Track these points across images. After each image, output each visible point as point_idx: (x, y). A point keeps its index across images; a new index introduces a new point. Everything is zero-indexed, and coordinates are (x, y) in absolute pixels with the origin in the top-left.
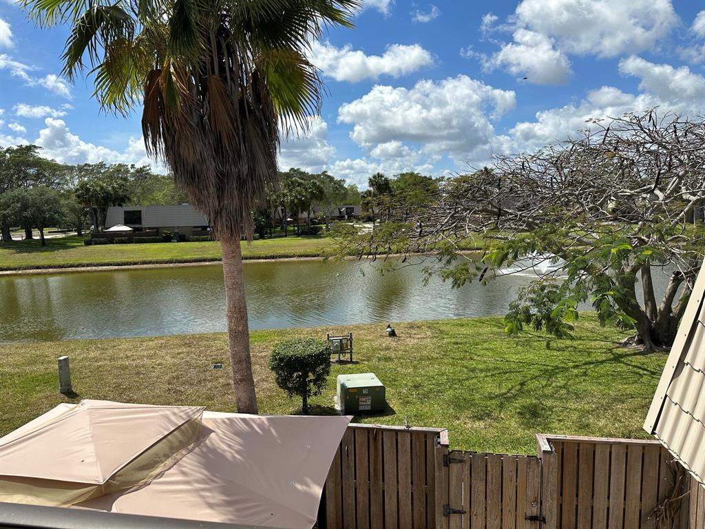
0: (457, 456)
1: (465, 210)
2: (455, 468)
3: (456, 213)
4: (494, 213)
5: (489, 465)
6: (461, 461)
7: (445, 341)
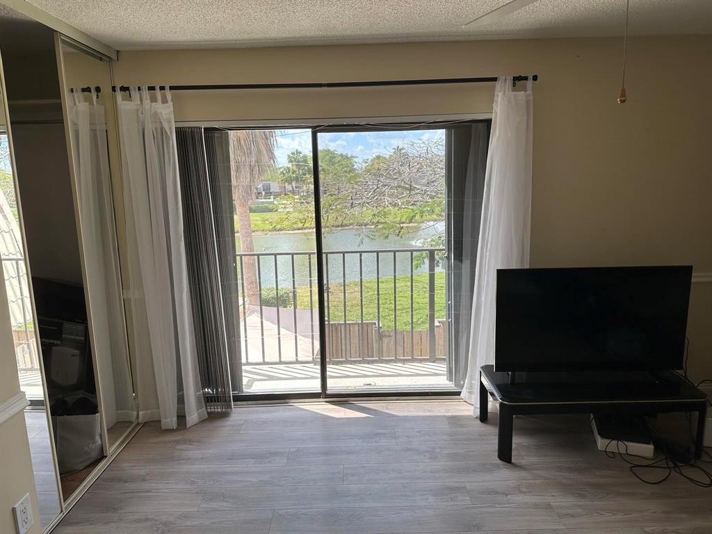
0: (387, 334)
1: (384, 186)
2: (385, 340)
3: (378, 188)
4: (406, 189)
5: (405, 337)
6: (389, 336)
7: (370, 293)
